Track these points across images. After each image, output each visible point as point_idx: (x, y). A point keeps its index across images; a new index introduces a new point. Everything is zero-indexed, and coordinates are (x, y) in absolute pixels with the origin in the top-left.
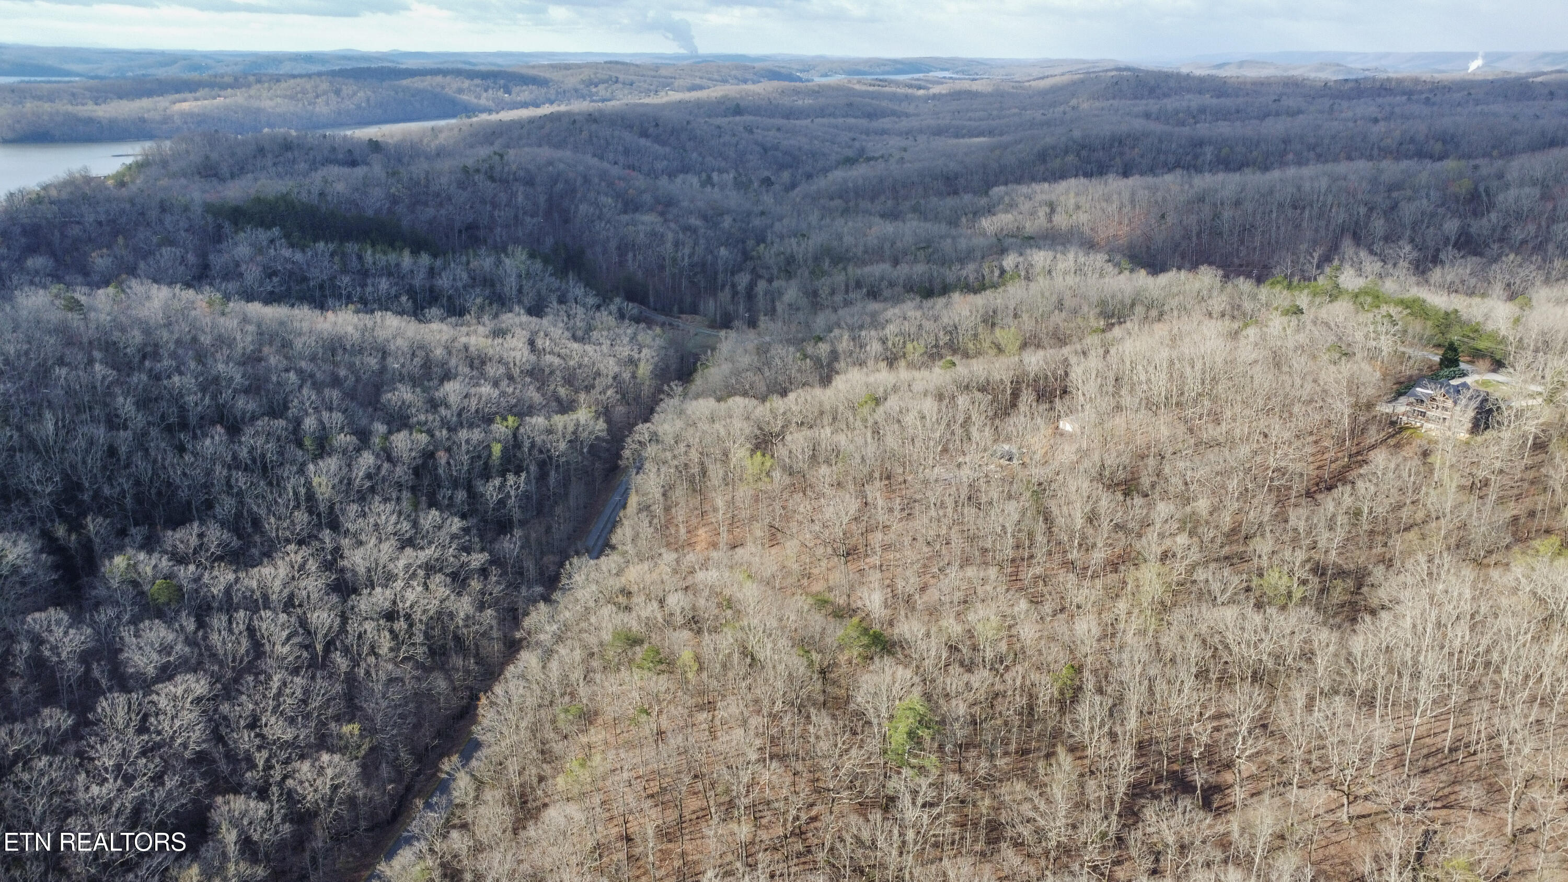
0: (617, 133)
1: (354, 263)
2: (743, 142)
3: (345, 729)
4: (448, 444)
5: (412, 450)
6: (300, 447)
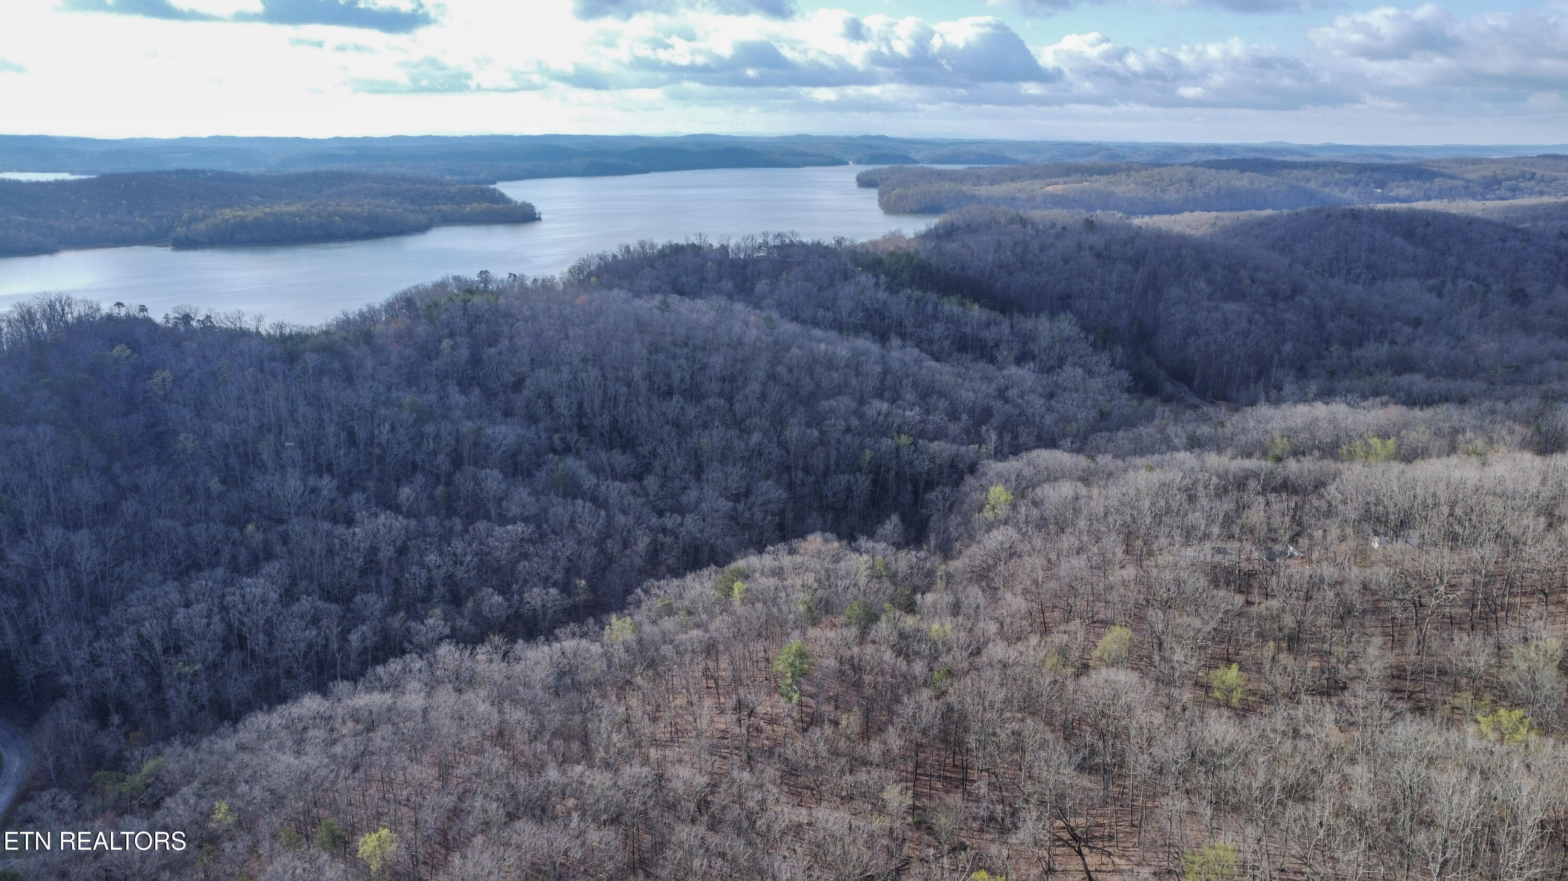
0: (1370, 230)
1: (929, 309)
3: (578, 582)
4: (833, 442)
5: (800, 440)
6: (721, 420)
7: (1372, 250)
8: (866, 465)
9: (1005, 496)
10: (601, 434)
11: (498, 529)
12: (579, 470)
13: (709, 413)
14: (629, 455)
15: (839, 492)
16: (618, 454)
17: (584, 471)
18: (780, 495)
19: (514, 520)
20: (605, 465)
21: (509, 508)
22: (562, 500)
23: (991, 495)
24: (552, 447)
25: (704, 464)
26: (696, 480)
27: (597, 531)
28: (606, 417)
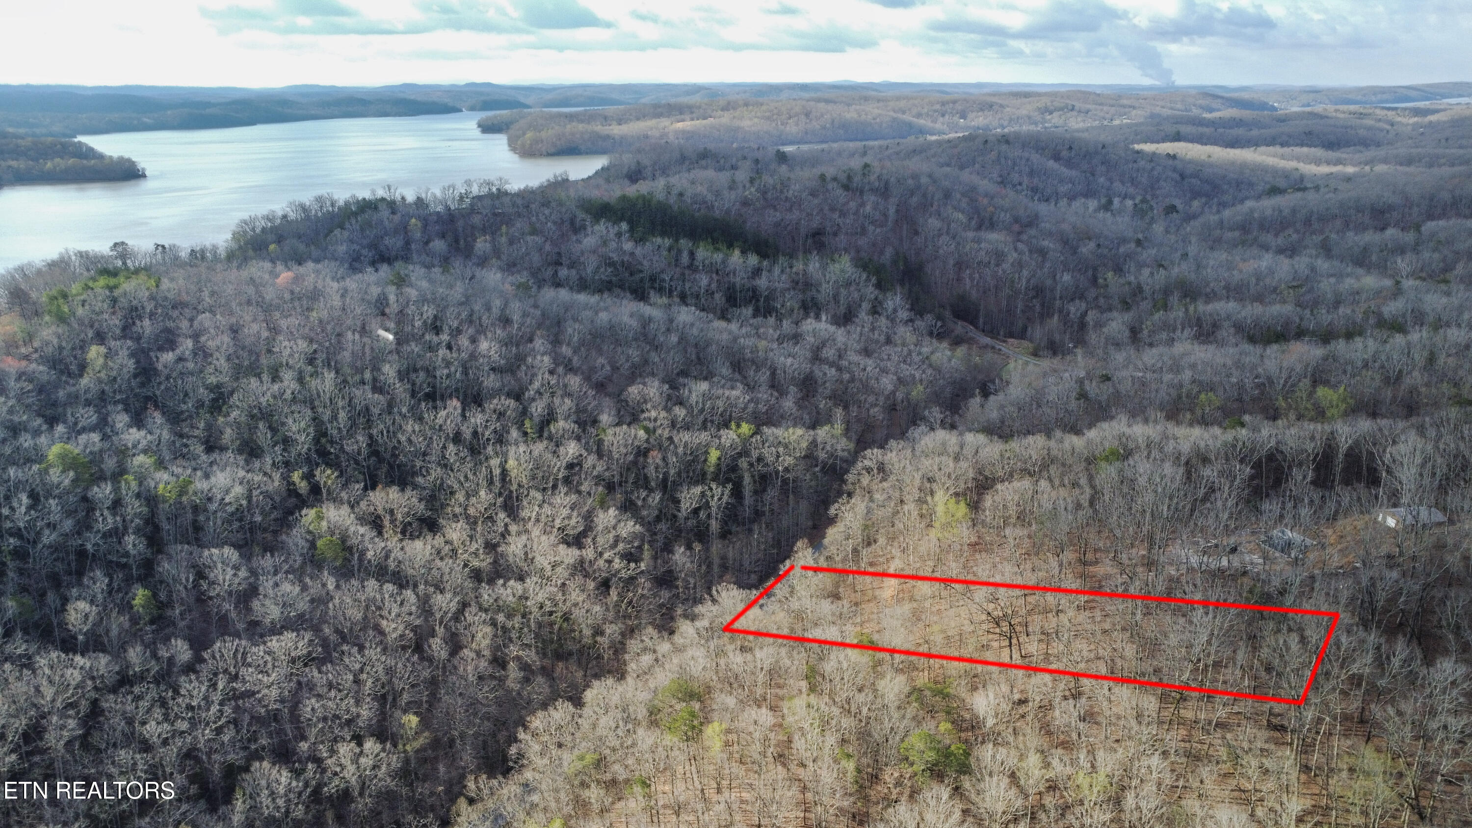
0: (1026, 155)
1: (685, 259)
2: (1159, 169)
3: (405, 719)
4: (666, 444)
5: (626, 446)
6: (519, 429)
7: (1032, 173)
8: (712, 469)
9: (962, 509)
10: (357, 462)
11: (254, 649)
12: (352, 529)
13: (498, 419)
14: (409, 492)
15: (696, 511)
16: (394, 493)
17: (362, 530)
18: (629, 527)
19: (276, 630)
20: (380, 511)
21: (263, 610)
22: (342, 583)
23: (940, 509)
24: (292, 491)
25: (515, 494)
26: (514, 520)
27: (408, 625)
28: (361, 438)
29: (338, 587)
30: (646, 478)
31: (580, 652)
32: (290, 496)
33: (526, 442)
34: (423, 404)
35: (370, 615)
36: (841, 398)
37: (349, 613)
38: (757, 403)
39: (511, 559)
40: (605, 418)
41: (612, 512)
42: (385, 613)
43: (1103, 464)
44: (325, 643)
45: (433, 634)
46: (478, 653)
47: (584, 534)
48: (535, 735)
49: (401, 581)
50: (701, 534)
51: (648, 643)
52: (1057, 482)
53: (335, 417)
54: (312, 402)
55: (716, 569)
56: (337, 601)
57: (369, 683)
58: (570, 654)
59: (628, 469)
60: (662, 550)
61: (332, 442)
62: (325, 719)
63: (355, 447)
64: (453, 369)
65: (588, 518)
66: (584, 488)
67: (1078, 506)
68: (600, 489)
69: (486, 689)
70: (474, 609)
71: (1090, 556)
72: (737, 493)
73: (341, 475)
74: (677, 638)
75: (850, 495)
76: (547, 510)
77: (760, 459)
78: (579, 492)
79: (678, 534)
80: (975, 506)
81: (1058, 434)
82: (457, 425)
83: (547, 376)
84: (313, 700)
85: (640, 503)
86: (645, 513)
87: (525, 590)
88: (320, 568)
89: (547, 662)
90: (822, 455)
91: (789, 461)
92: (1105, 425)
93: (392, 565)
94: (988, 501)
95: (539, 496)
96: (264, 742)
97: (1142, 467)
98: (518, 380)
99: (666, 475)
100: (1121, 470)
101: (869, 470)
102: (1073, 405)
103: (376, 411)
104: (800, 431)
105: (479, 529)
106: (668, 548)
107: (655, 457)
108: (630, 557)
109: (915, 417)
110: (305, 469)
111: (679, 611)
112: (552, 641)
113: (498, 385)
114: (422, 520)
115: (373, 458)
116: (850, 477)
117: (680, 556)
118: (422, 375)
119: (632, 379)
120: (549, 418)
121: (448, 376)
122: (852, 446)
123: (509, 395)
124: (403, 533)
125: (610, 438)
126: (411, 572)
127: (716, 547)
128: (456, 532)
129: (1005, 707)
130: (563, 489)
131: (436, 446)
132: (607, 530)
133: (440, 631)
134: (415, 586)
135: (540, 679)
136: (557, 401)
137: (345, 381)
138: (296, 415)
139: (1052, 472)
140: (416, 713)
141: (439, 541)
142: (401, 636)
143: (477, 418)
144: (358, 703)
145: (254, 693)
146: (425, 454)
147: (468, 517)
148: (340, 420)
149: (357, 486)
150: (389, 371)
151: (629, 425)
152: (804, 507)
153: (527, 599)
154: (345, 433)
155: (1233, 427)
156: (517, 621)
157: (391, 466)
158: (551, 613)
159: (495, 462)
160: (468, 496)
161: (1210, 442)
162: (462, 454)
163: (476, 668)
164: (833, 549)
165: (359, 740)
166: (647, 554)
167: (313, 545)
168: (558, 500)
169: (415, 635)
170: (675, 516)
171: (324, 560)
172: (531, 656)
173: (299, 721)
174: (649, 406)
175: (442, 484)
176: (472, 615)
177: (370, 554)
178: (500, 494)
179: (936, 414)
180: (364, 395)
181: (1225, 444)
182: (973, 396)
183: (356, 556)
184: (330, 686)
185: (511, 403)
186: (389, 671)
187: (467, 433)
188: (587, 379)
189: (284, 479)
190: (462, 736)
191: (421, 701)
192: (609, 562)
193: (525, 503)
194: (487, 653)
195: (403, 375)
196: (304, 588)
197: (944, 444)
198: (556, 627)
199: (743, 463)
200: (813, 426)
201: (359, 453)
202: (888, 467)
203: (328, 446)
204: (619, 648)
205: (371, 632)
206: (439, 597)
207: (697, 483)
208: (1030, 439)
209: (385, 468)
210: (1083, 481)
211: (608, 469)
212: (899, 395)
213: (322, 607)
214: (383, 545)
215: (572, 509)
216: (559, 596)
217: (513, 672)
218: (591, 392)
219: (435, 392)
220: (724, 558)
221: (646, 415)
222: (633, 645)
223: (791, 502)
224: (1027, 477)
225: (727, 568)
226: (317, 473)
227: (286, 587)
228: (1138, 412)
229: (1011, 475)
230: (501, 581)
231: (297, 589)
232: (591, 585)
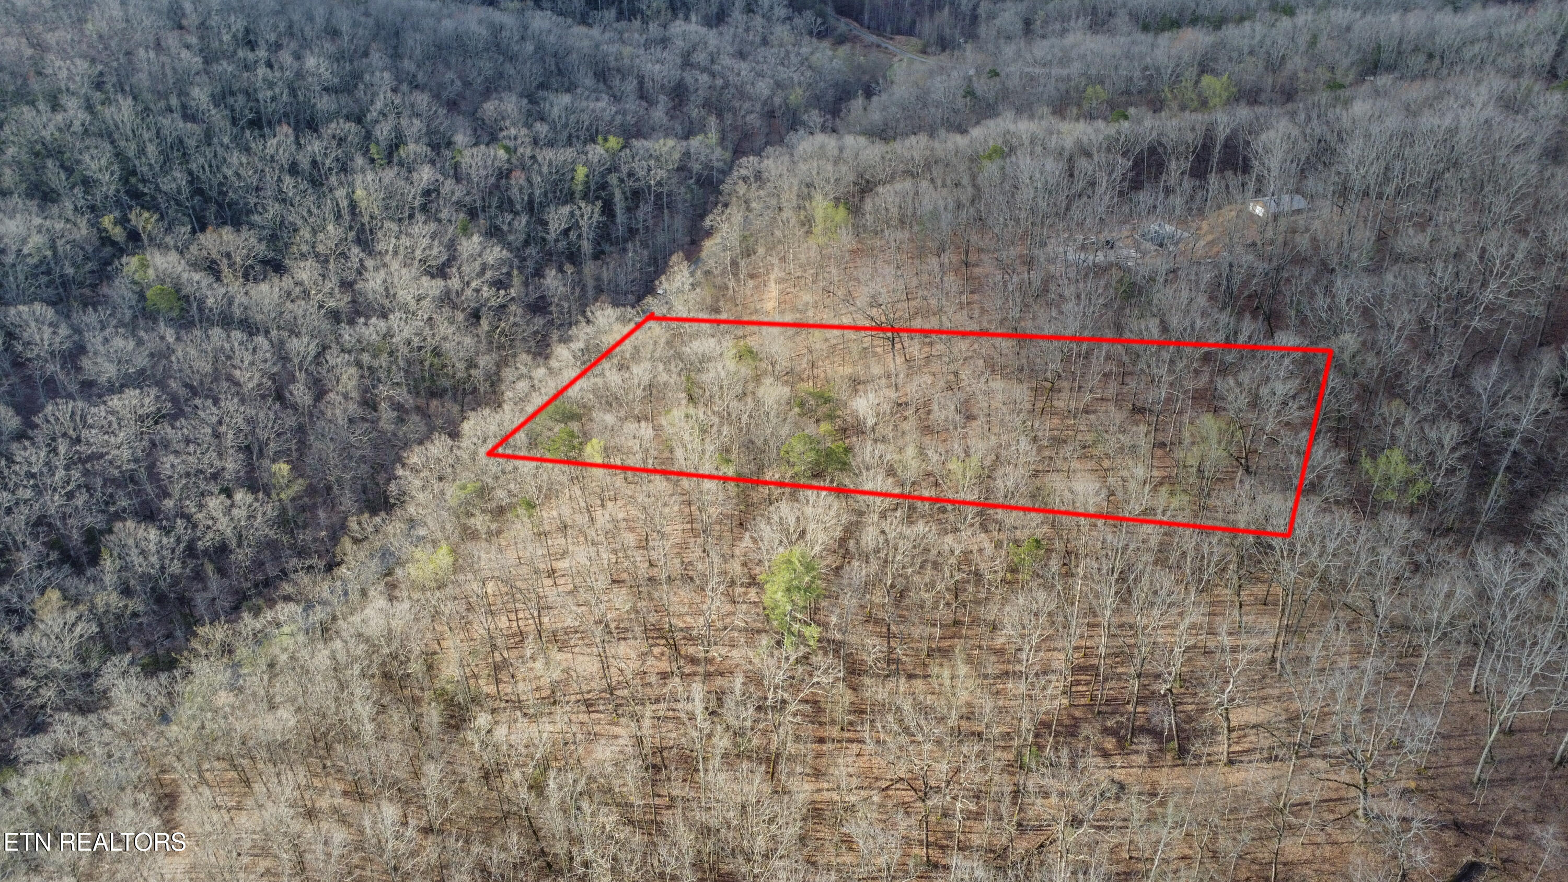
3: (275, 467)
4: (529, 163)
5: (485, 167)
6: (364, 155)
8: (580, 187)
9: (841, 213)
10: (178, 203)
11: (94, 410)
12: (185, 276)
13: (339, 145)
14: (245, 233)
15: (566, 232)
16: (227, 233)
17: (196, 277)
18: (495, 253)
19: (114, 389)
20: (215, 255)
21: (96, 369)
22: (183, 332)
23: (819, 214)
24: (106, 240)
25: (367, 227)
26: (370, 254)
27: (264, 373)
28: (178, 175)
29: (178, 339)
30: (511, 201)
31: (455, 388)
32: (103, 244)
33: (374, 169)
34: (248, 133)
35: (220, 367)
36: (714, 106)
37: (196, 365)
38: (625, 114)
39: (370, 296)
40: (460, 139)
41: (476, 238)
42: (237, 362)
43: (986, 163)
44: (174, 399)
45: (293, 379)
46: (346, 396)
47: (448, 263)
48: (415, 470)
49: (250, 327)
50: (573, 256)
51: (524, 370)
52: (939, 183)
53: (142, 152)
54: (110, 135)
55: (591, 293)
56: (180, 353)
57: (230, 436)
58: (445, 391)
59: (491, 193)
60: (533, 276)
61: (144, 181)
62: (188, 475)
63: (174, 186)
64: (277, 90)
65: (451, 246)
66: (444, 215)
67: (959, 206)
68: (462, 215)
69: (358, 432)
70: (335, 349)
71: (973, 258)
72: (608, 209)
73: (162, 218)
74: (554, 363)
75: (726, 205)
76: (405, 241)
77: (631, 174)
78: (439, 221)
79: (548, 257)
80: (855, 210)
81: (942, 132)
82: (291, 154)
83: (389, 94)
84: (172, 457)
85: (505, 228)
86: (511, 238)
87: (389, 328)
88: (155, 320)
89: (421, 402)
90: (696, 167)
91: (661, 174)
92: (991, 123)
93: (237, 312)
94: (868, 205)
95: (394, 227)
96: (124, 503)
97: (1025, 163)
98: (356, 101)
99: (531, 196)
100: (1003, 168)
101: (745, 179)
102: (960, 102)
103: (191, 143)
104: (671, 142)
105: (332, 266)
106: (538, 273)
107: (518, 178)
108: (499, 284)
109: (794, 123)
110: (117, 214)
111: (555, 337)
112: (423, 378)
113: (334, 107)
114: (265, 262)
115: (197, 198)
116: (726, 188)
117: (552, 281)
118: (241, 99)
119: (487, 93)
120: (396, 143)
121: (273, 99)
122: (728, 155)
123: (348, 118)
124: (246, 276)
125: (468, 160)
126: (259, 317)
127: (590, 268)
128: (305, 272)
129: (886, 407)
130: (420, 217)
131: (270, 179)
132: (472, 256)
133: (301, 376)
134: (267, 332)
135: (415, 418)
136: (404, 122)
137: (147, 109)
138: (94, 152)
139: (935, 174)
140: (287, 462)
141: (287, 282)
142: (259, 385)
143: (314, 146)
144: (220, 455)
145: (102, 456)
146: (258, 189)
147: (317, 255)
148: (150, 155)
149: (183, 230)
150: (200, 95)
151: (487, 145)
152: (679, 222)
153: (392, 337)
154: (158, 169)
155: (1117, 120)
156: (384, 360)
157: (220, 206)
158: (420, 349)
159: (340, 193)
160: (314, 232)
161: (1093, 137)
162: (301, 187)
163: (345, 410)
164: (712, 263)
165: (228, 492)
166: (517, 281)
167: (142, 296)
168: (417, 229)
169: (274, 381)
170: (544, 239)
171: (158, 312)
172: (403, 395)
173: (159, 480)
174: (508, 123)
175: (282, 222)
176: (334, 358)
177: (210, 302)
178: (351, 228)
179: (815, 117)
180: (173, 125)
181: (1107, 138)
182: (855, 96)
183: (195, 305)
184: (188, 441)
185: (351, 127)
186: (250, 421)
187: (305, 164)
188: (437, 96)
189: (93, 226)
190: (339, 481)
191: (289, 449)
192: (477, 291)
193: (380, 235)
194: (354, 394)
195: (219, 99)
196: (140, 343)
197: (822, 147)
198: (427, 364)
199: (613, 179)
200: (687, 136)
201: (179, 192)
202: (765, 175)
203: (140, 186)
204: (494, 380)
205: (225, 384)
206: (295, 340)
207: (565, 203)
208: (913, 139)
209: (213, 208)
210: (965, 181)
211: (468, 194)
212: (777, 101)
213: (164, 362)
214: (223, 290)
215: (433, 238)
216: (427, 331)
217: (386, 414)
218: (442, 111)
219: (260, 119)
220: (598, 279)
221: (505, 133)
222: (508, 374)
223: (666, 218)
224: (909, 179)
225: (602, 291)
226: (132, 216)
227: (119, 343)
228: (1024, 109)
229: (893, 178)
230: (362, 320)
231: (131, 344)
232: (460, 317)
